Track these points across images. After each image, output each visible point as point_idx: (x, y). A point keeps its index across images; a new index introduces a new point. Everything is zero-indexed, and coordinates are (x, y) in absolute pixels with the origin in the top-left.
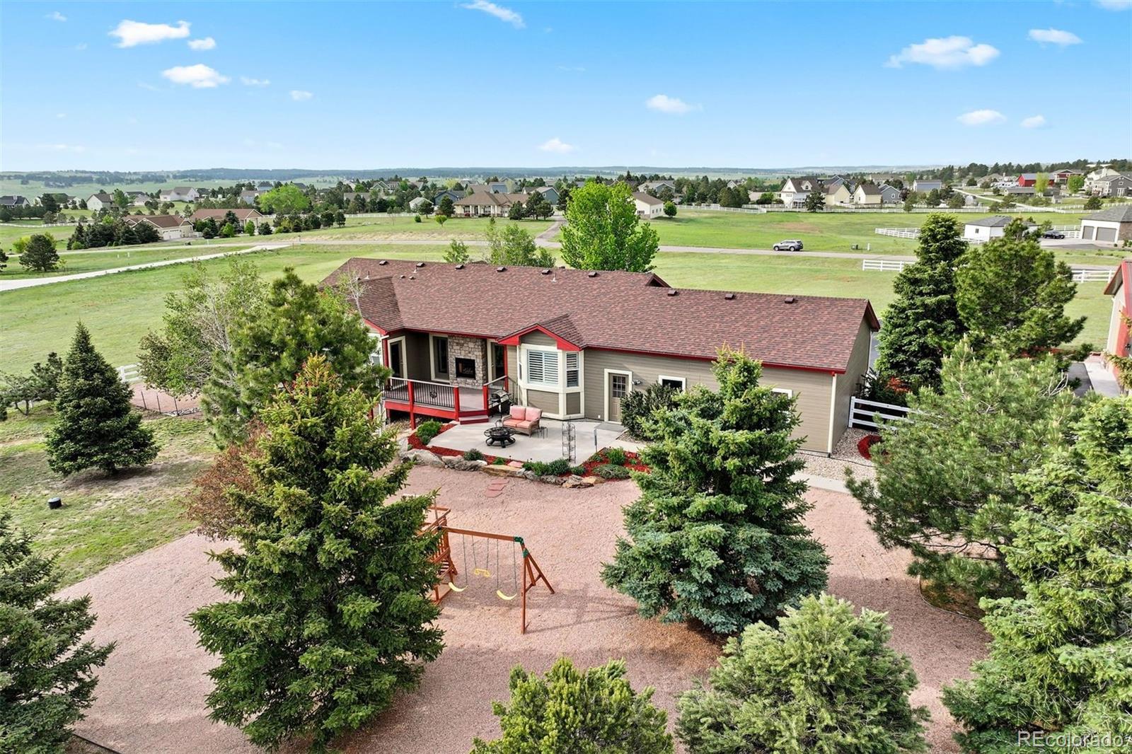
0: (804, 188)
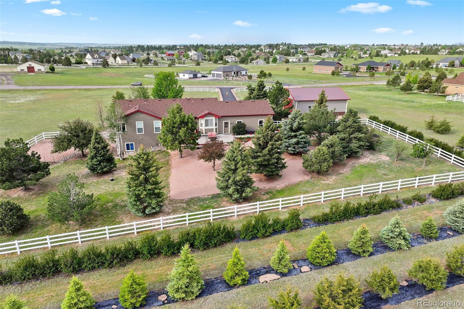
0: (95, 57)
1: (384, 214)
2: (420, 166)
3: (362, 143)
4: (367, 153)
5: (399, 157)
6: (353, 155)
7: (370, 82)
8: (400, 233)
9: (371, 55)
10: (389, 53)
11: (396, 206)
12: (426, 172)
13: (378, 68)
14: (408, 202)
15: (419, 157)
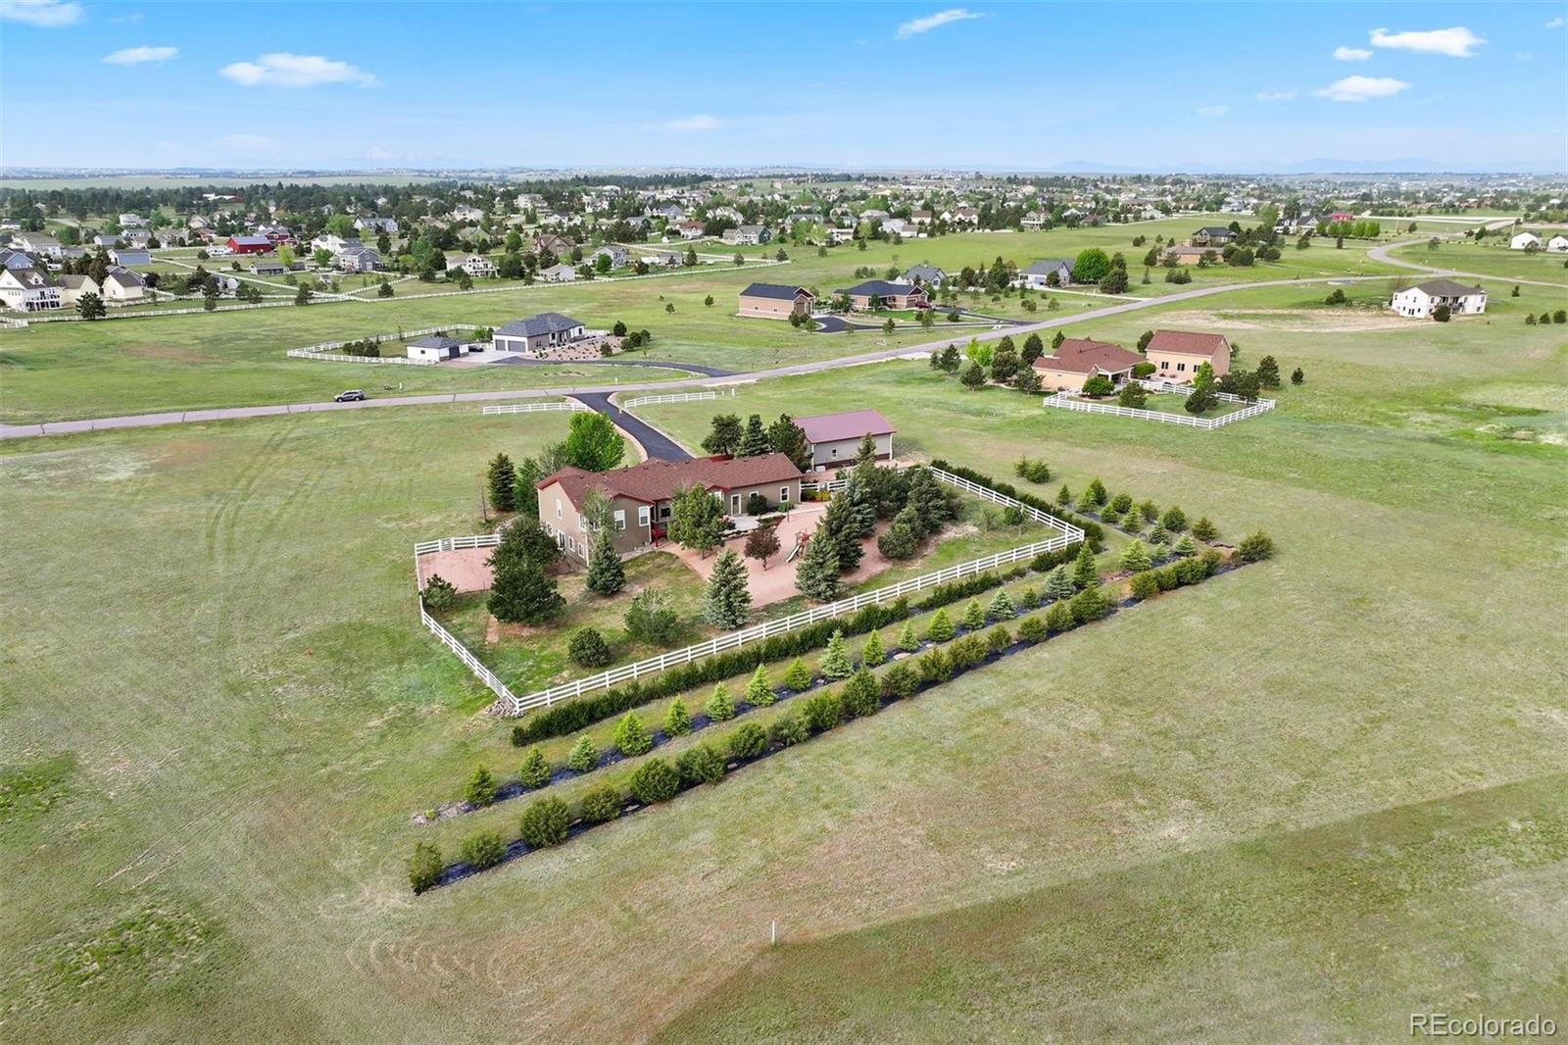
1: (987, 592)
2: (1016, 535)
3: (943, 512)
4: (947, 525)
5: (990, 525)
6: (935, 529)
7: (891, 351)
8: (1006, 604)
9: (860, 235)
10: (904, 229)
11: (997, 583)
12: (1022, 542)
13: (894, 300)
14: (1008, 578)
15: (1014, 523)
